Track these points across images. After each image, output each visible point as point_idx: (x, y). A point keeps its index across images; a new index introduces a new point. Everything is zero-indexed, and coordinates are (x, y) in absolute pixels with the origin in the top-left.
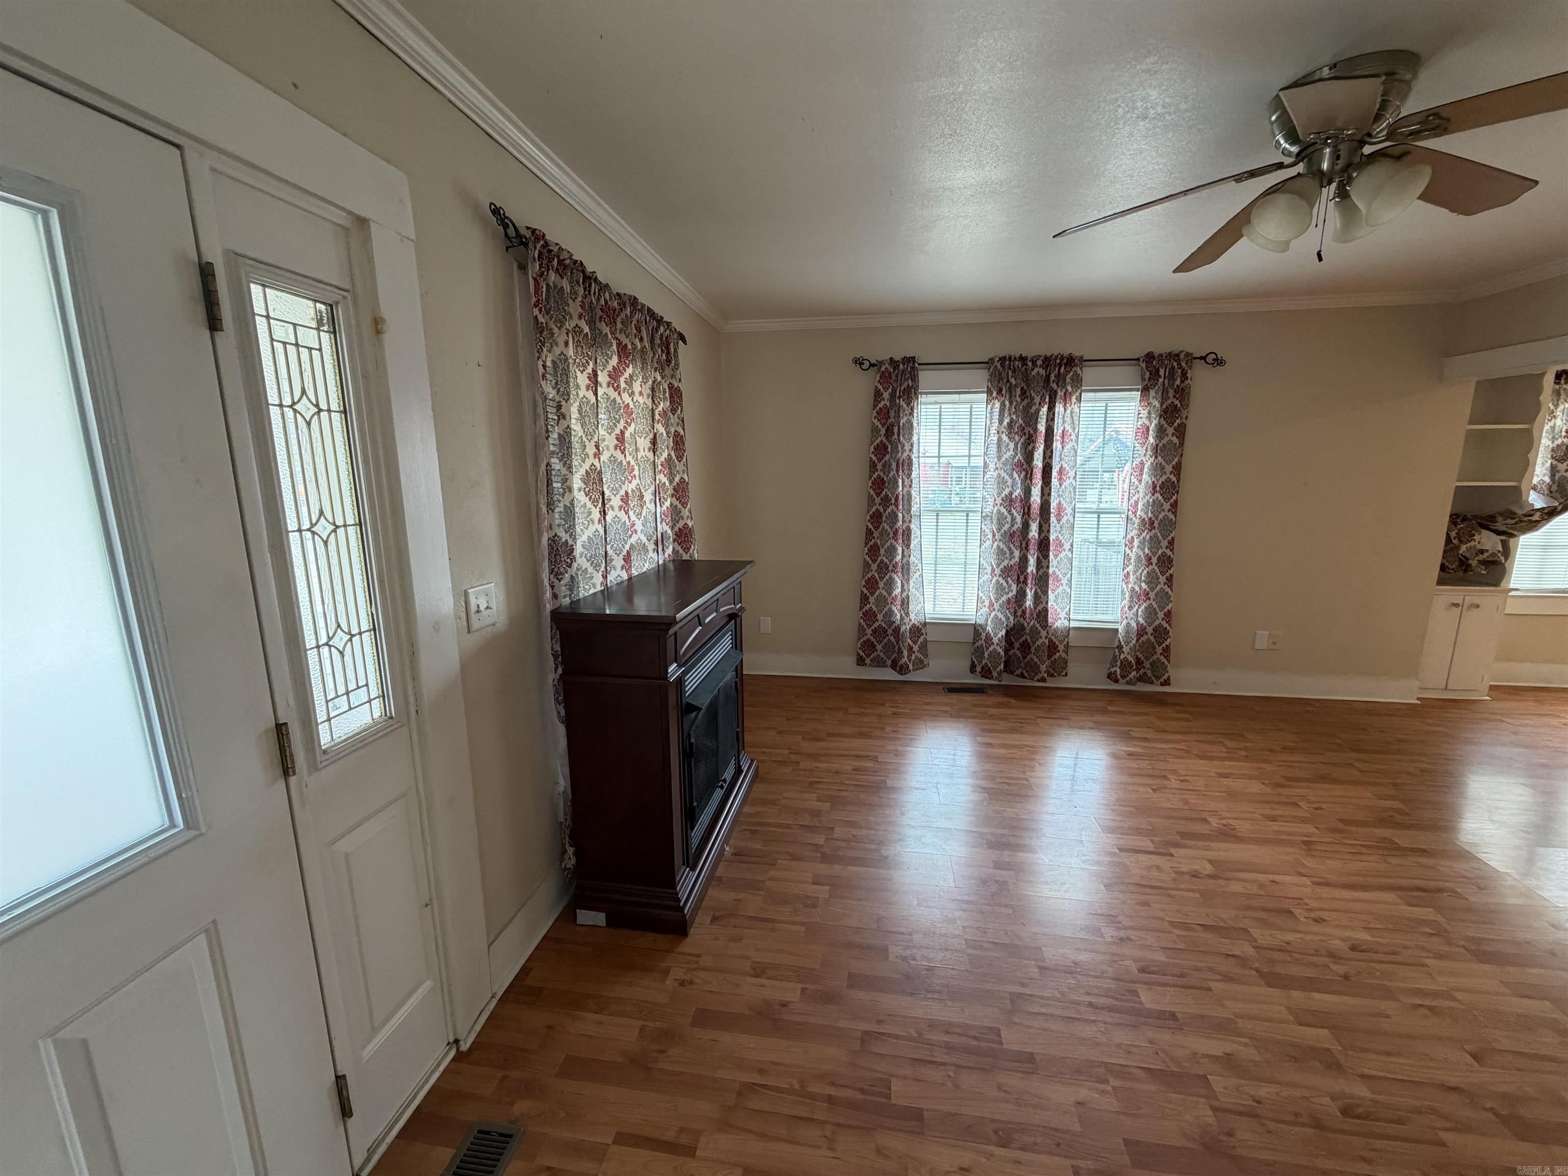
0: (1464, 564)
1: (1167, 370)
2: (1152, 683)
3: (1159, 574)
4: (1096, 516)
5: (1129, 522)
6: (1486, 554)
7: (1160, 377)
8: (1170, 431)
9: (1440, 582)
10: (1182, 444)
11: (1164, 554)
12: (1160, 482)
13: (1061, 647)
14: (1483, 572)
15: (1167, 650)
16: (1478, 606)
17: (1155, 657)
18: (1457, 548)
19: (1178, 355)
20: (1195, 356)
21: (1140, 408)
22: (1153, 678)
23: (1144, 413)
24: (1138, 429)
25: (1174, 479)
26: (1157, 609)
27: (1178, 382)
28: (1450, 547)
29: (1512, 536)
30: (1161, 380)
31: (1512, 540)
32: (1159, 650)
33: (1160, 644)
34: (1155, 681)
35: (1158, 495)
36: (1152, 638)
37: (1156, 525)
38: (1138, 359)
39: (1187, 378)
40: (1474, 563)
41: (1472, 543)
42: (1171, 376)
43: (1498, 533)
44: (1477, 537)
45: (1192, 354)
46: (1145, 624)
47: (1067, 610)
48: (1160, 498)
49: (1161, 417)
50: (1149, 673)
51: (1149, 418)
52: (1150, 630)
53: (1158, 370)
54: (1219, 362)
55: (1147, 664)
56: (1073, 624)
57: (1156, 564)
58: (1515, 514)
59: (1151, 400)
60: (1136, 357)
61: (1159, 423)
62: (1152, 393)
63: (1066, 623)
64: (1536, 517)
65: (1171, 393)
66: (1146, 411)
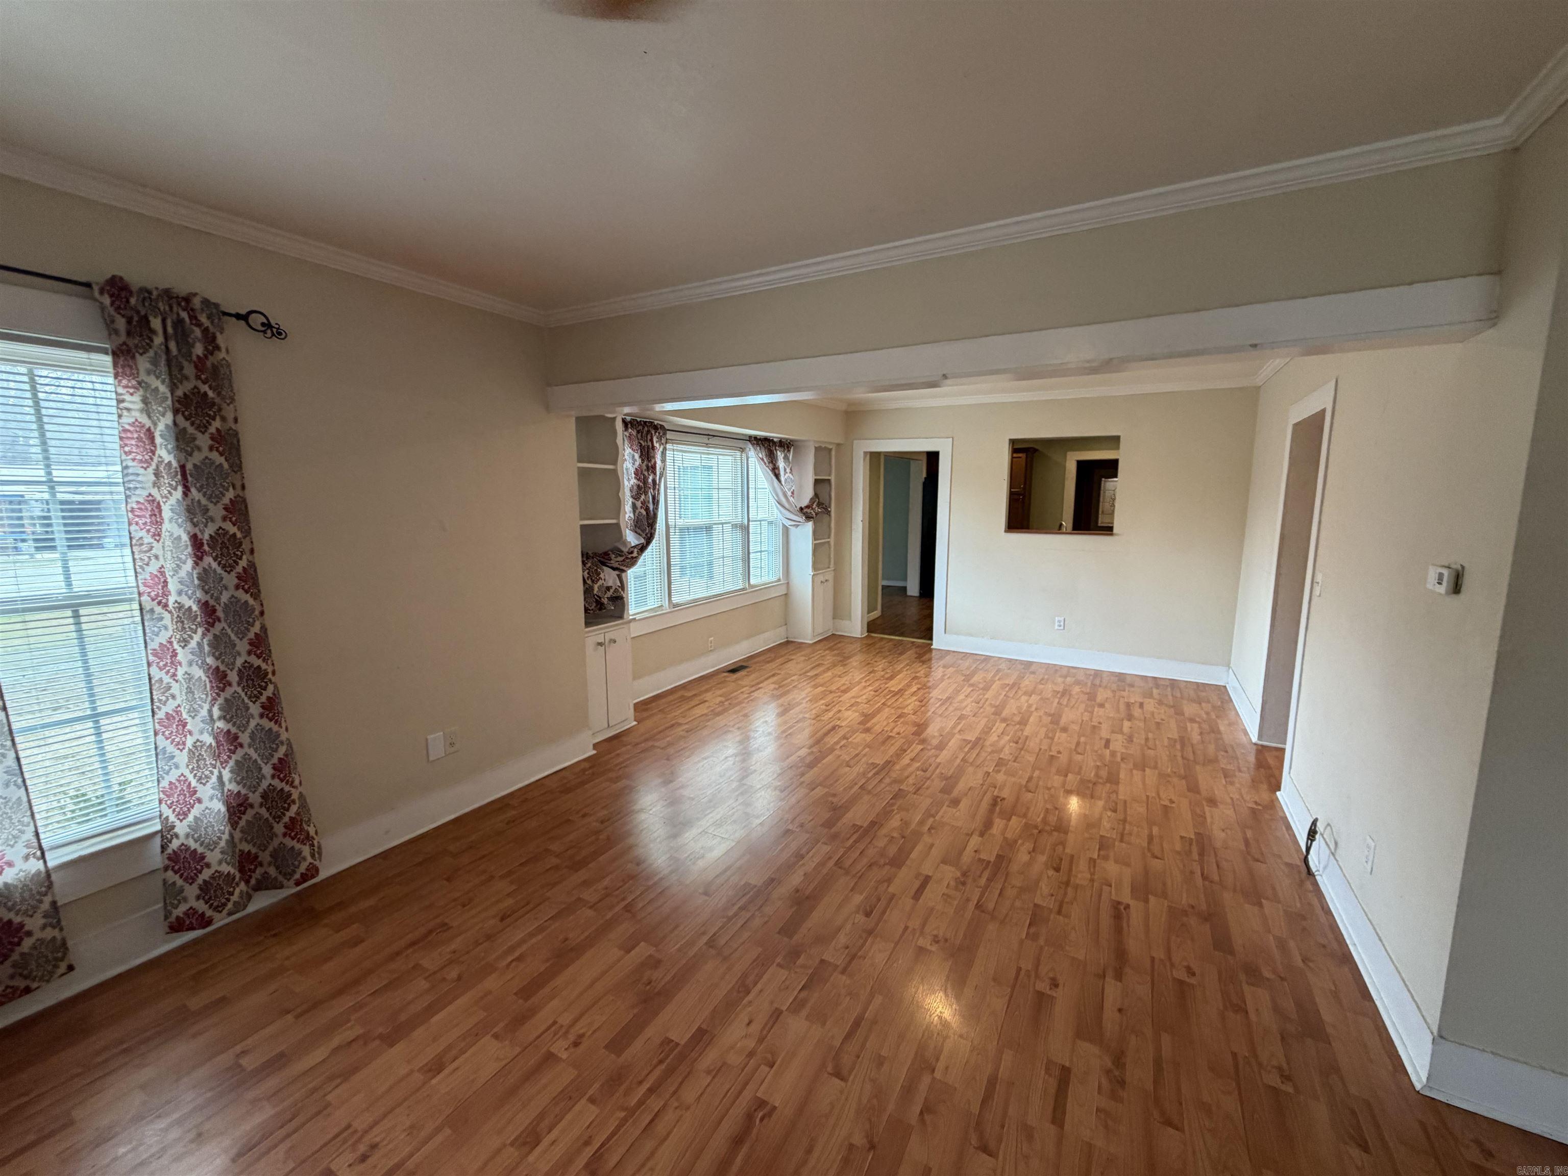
0: (600, 605)
1: (169, 323)
2: (281, 887)
3: (246, 700)
4: (69, 613)
5: (147, 617)
6: (612, 591)
7: (153, 332)
8: (204, 441)
9: (588, 624)
10: (237, 467)
11: (247, 665)
12: (206, 537)
13: (34, 924)
14: (613, 608)
15: (295, 828)
16: (615, 642)
17: (275, 843)
18: (592, 588)
19: (187, 299)
20: (223, 309)
21: (120, 390)
22: (280, 878)
23: (134, 401)
24: (125, 431)
25: (233, 530)
26: (259, 762)
27: (199, 350)
28: (588, 591)
29: (623, 571)
30: (158, 340)
31: (623, 575)
32: (279, 829)
33: (278, 819)
34: (285, 882)
35: (208, 560)
36: (263, 812)
37: (220, 613)
38: (88, 285)
39: (218, 348)
40: (605, 601)
41: (600, 582)
42: (181, 333)
43: (614, 569)
44: (602, 576)
45: (216, 306)
46: (243, 792)
47: (29, 835)
48: (214, 565)
49: (176, 412)
50: (272, 871)
51: (147, 410)
52: (255, 798)
53: (144, 320)
54: (271, 330)
55: (265, 857)
56: (54, 860)
57: (239, 684)
58: (622, 552)
59: (143, 376)
60: (83, 279)
61: (175, 423)
62: (143, 363)
63: (36, 866)
64: (635, 554)
65: (189, 370)
66: (137, 398)
